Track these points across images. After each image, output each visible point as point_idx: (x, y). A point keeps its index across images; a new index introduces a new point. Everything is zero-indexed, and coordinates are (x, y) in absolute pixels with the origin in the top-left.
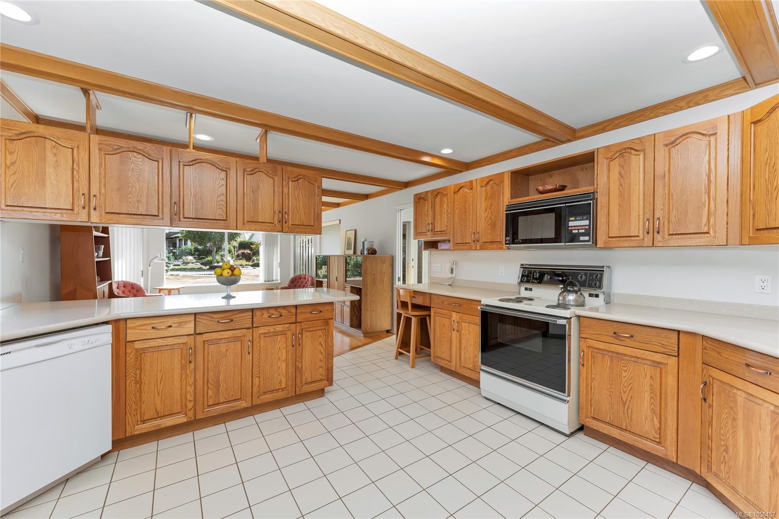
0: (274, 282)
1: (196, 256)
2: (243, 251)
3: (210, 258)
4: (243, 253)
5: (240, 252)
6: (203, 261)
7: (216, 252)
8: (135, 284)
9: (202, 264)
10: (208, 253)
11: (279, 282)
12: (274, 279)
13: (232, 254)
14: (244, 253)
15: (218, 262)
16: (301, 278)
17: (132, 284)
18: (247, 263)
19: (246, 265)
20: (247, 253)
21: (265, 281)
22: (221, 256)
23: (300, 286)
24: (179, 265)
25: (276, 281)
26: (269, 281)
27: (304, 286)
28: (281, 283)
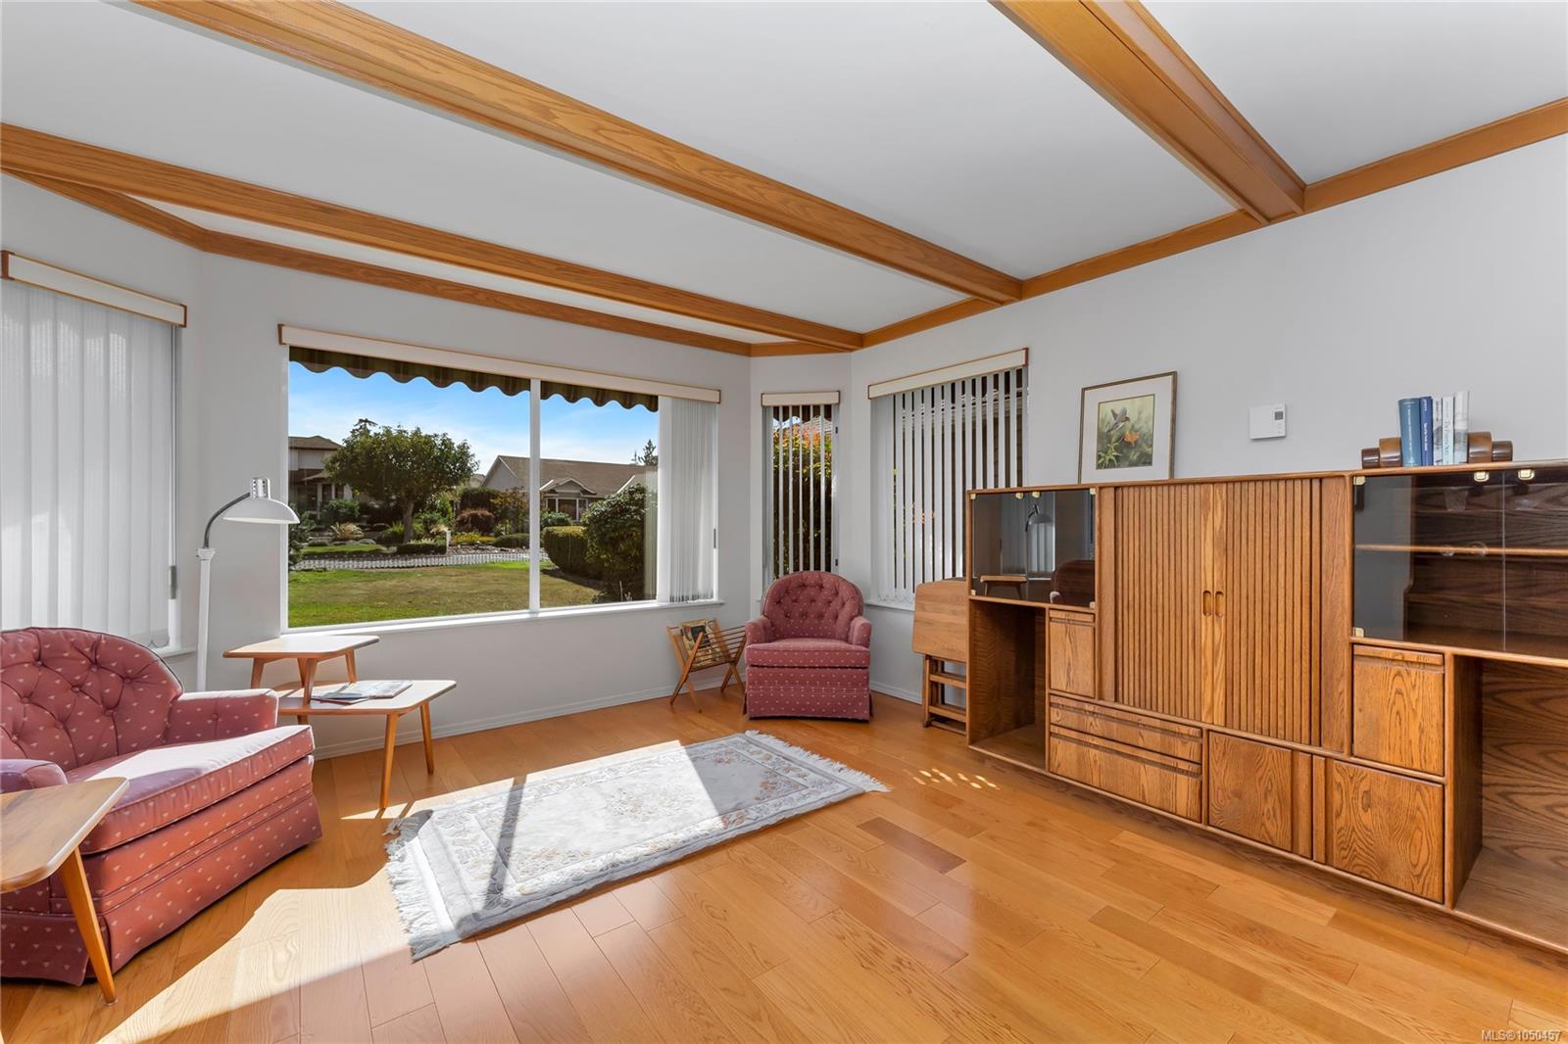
0: (701, 601)
1: (365, 524)
2: (473, 512)
3: (398, 528)
4: (474, 517)
5: (466, 514)
6: (383, 534)
7: (413, 515)
8: (114, 642)
9: (379, 541)
10: (396, 515)
11: (715, 599)
12: (700, 589)
13: (449, 519)
14: (476, 515)
15: (419, 538)
16: (803, 586)
17: (95, 645)
18: (485, 539)
19: (483, 543)
20: (482, 515)
21: (674, 599)
22: (425, 522)
23: (804, 615)
24: (323, 545)
25: (706, 597)
26: (683, 599)
27: (821, 616)
28: (721, 604)
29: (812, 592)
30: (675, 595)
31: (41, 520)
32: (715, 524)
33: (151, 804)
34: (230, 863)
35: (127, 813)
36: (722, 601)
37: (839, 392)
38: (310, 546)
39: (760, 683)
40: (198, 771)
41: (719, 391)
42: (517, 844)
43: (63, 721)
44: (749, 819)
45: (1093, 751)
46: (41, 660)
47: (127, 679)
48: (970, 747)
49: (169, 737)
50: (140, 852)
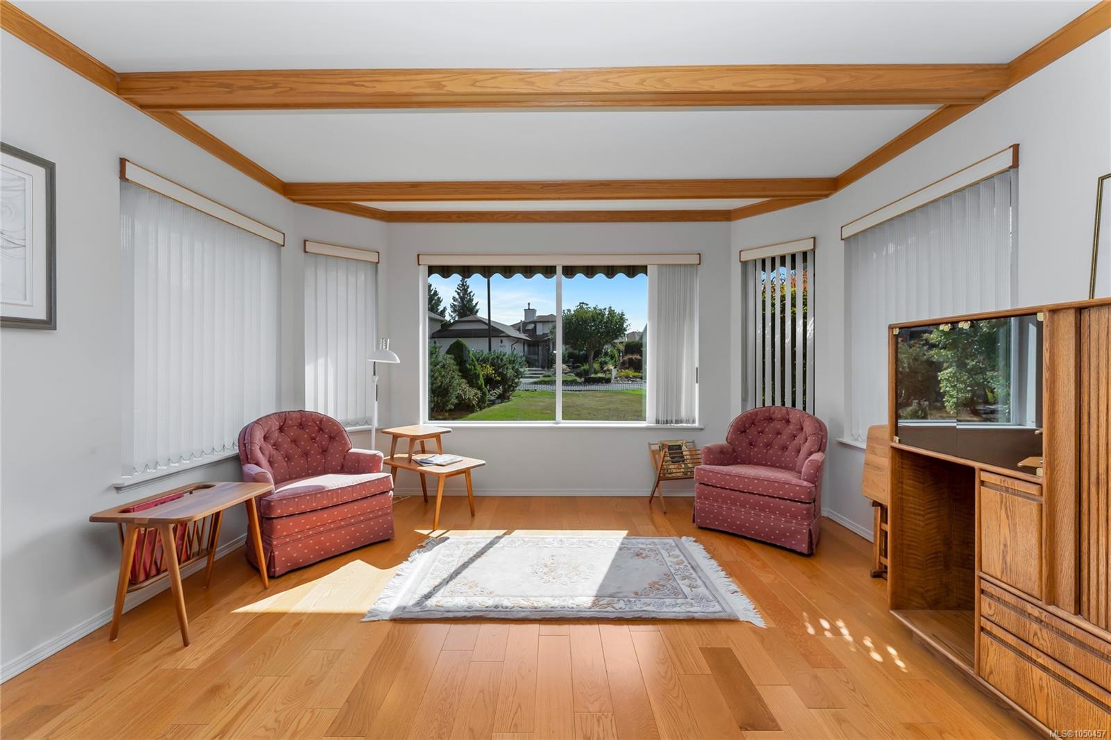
0: (685, 425)
1: (570, 364)
2: (631, 356)
3: (586, 367)
4: (631, 360)
5: (626, 358)
6: (578, 370)
7: (594, 359)
8: (329, 420)
9: (577, 375)
10: (585, 359)
11: (697, 425)
12: (683, 414)
13: (615, 361)
14: (632, 358)
15: (596, 373)
16: (770, 419)
17: (321, 421)
18: (636, 374)
19: (634, 377)
20: (636, 359)
21: (658, 422)
22: (601, 363)
23: (768, 445)
24: (549, 376)
25: (687, 422)
26: (667, 422)
27: (785, 448)
28: (701, 429)
29: (778, 425)
30: (661, 418)
31: (321, 361)
32: (697, 365)
33: (296, 500)
34: (339, 539)
35: (285, 502)
36: (702, 427)
37: (814, 238)
38: (544, 376)
39: (706, 499)
40: (324, 488)
41: (700, 254)
42: (464, 573)
43: (306, 454)
44: (614, 607)
45: (1038, 673)
46: (301, 426)
47: (332, 438)
48: (892, 612)
49: (343, 469)
50: (291, 522)
